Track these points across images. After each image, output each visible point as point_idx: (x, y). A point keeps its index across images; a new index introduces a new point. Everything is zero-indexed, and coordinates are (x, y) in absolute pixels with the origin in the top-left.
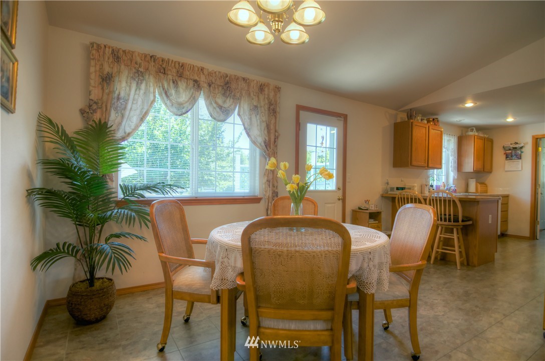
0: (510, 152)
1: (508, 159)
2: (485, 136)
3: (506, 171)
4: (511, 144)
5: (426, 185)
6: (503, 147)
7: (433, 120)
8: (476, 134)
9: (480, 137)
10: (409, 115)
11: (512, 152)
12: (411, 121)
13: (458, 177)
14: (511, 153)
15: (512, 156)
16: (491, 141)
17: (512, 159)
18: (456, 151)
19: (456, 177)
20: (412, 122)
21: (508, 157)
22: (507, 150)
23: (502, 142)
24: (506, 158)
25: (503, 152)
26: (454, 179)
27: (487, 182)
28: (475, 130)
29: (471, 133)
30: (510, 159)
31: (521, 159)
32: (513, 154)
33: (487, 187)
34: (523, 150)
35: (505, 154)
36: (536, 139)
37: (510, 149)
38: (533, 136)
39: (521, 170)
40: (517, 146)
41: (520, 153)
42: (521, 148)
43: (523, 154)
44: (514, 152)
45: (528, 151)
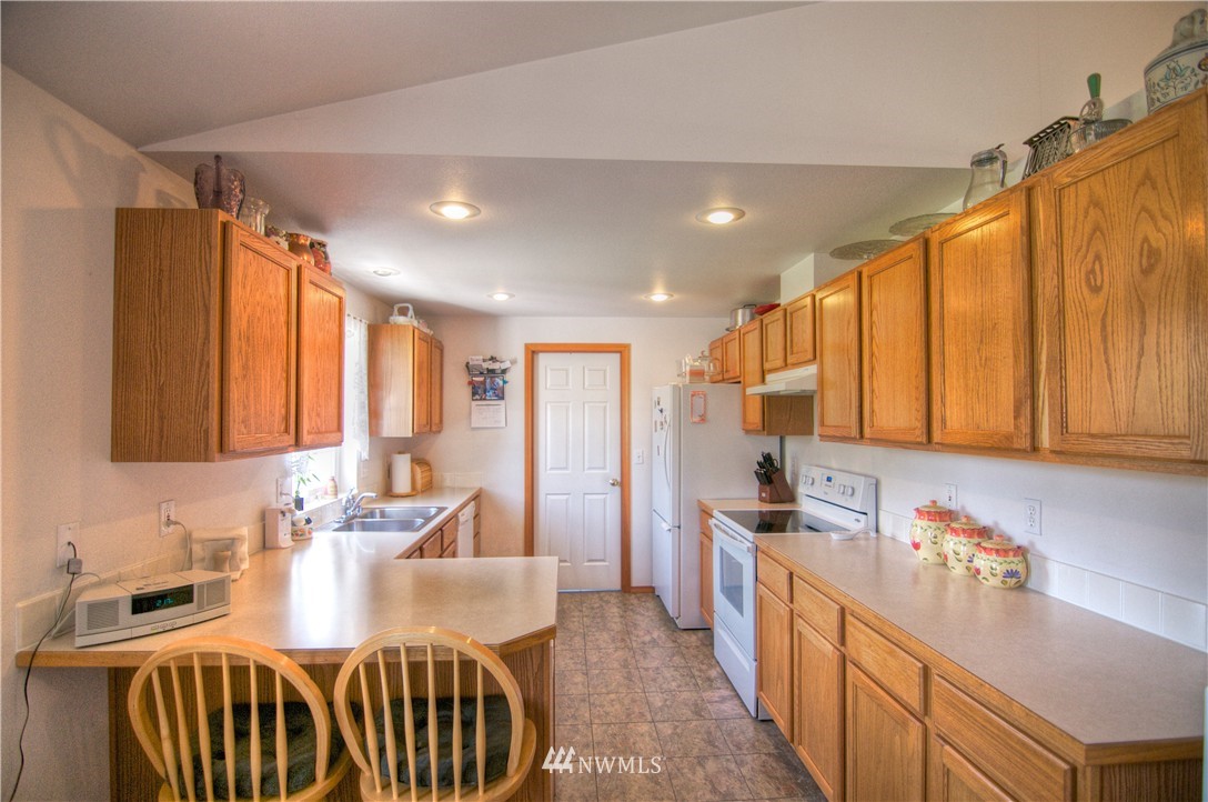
0: (482, 379)
1: (477, 397)
3: (475, 429)
4: (484, 361)
5: (283, 513)
6: (467, 365)
7: (312, 245)
8: (413, 323)
9: (422, 333)
10: (209, 187)
11: (485, 381)
12: (222, 216)
13: (370, 455)
14: (484, 383)
15: (485, 392)
16: (441, 347)
17: (484, 399)
18: (365, 371)
19: (365, 455)
20: (225, 226)
21: (478, 391)
22: (476, 376)
23: (461, 351)
24: (474, 394)
25: (465, 377)
26: (362, 464)
27: (428, 458)
28: (411, 312)
29: (401, 320)
30: (481, 399)
31: (502, 398)
32: (488, 387)
33: (430, 470)
34: (508, 377)
35: (471, 383)
36: (532, 352)
37: (481, 373)
38: (527, 346)
39: (503, 424)
40: (496, 366)
41: (501, 383)
42: (504, 371)
43: (507, 386)
44: (488, 381)
45: (516, 381)
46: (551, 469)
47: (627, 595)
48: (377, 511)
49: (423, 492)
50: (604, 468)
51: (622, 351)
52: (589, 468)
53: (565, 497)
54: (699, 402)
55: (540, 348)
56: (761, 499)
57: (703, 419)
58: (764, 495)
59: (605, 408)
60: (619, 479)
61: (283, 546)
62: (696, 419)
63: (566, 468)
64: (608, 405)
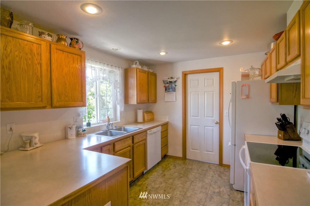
0: (168, 85)
1: (167, 91)
2: (150, 70)
3: (166, 102)
4: (168, 78)
5: (70, 128)
6: (163, 81)
7: (72, 39)
8: (140, 67)
9: (144, 70)
11: (169, 86)
15: (169, 89)
16: (155, 75)
17: (169, 92)
21: (167, 89)
23: (162, 77)
25: (163, 85)
27: (153, 111)
28: (138, 63)
29: (135, 66)
30: (168, 92)
31: (175, 91)
32: (170, 87)
33: (153, 115)
34: (177, 84)
35: (164, 86)
36: (185, 75)
37: (167, 83)
38: (183, 72)
39: (175, 101)
40: (172, 80)
41: (174, 86)
42: (175, 82)
43: (176, 87)
44: (170, 85)
45: (179, 85)
46: (193, 116)
47: (220, 167)
48: (123, 128)
49: (147, 122)
50: (213, 117)
51: (220, 70)
52: (207, 117)
53: (198, 127)
54: (246, 89)
55: (187, 73)
56: (279, 137)
57: (248, 97)
58: (280, 135)
59: (213, 94)
60: (219, 122)
61: (70, 138)
62: (244, 97)
63: (198, 116)
64: (214, 92)
